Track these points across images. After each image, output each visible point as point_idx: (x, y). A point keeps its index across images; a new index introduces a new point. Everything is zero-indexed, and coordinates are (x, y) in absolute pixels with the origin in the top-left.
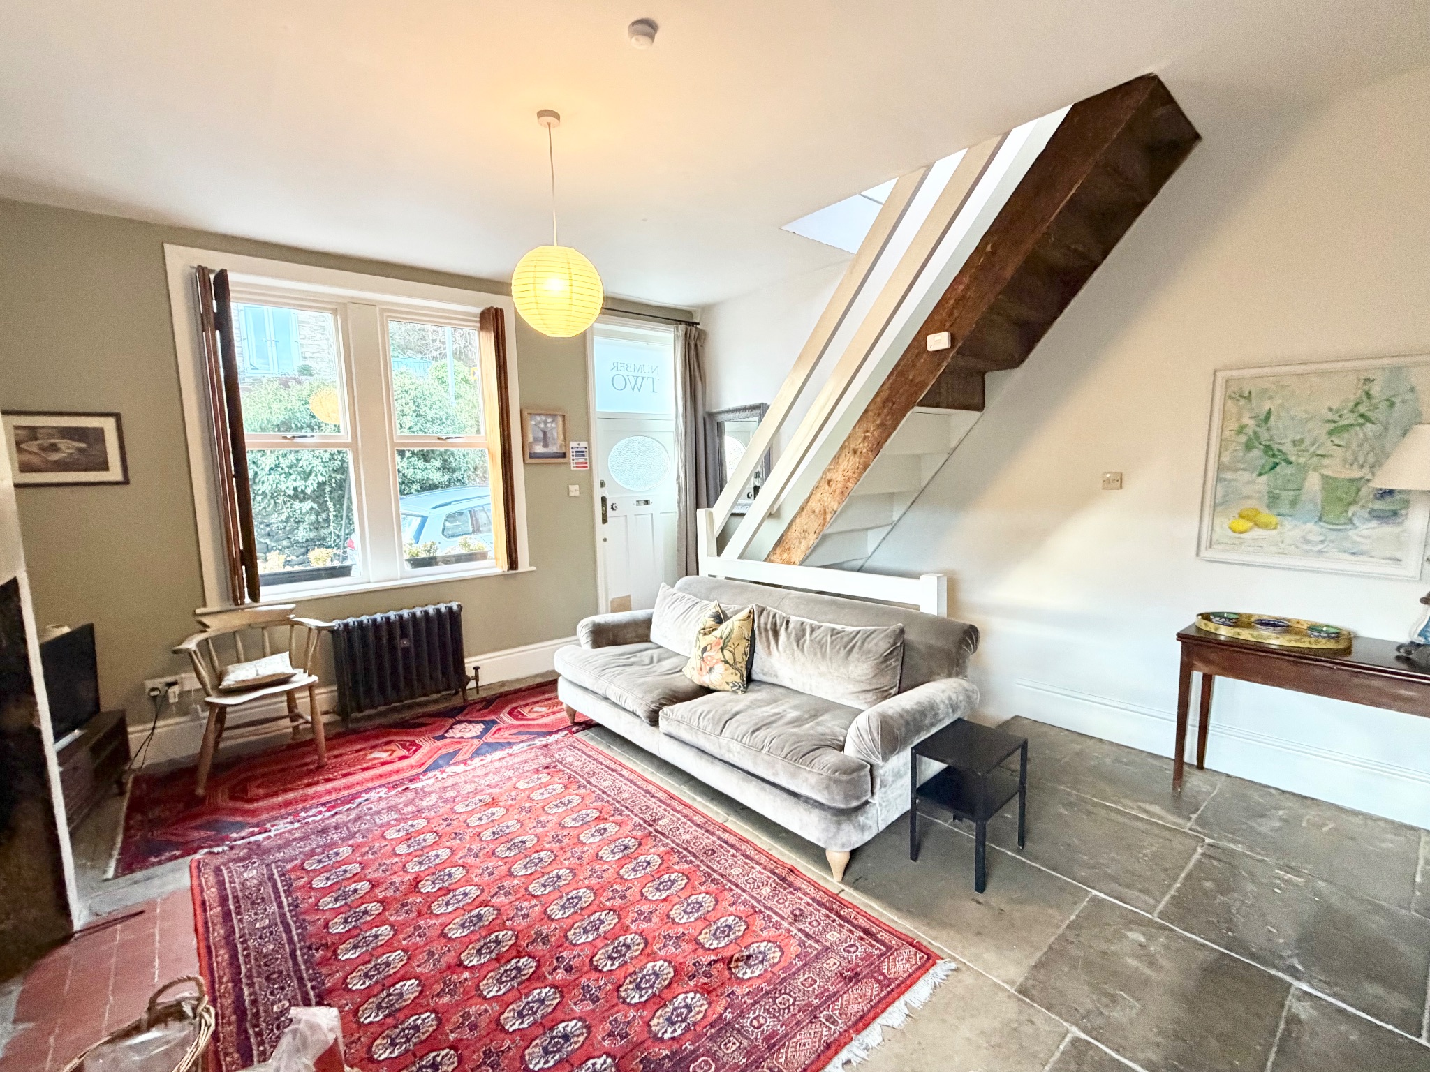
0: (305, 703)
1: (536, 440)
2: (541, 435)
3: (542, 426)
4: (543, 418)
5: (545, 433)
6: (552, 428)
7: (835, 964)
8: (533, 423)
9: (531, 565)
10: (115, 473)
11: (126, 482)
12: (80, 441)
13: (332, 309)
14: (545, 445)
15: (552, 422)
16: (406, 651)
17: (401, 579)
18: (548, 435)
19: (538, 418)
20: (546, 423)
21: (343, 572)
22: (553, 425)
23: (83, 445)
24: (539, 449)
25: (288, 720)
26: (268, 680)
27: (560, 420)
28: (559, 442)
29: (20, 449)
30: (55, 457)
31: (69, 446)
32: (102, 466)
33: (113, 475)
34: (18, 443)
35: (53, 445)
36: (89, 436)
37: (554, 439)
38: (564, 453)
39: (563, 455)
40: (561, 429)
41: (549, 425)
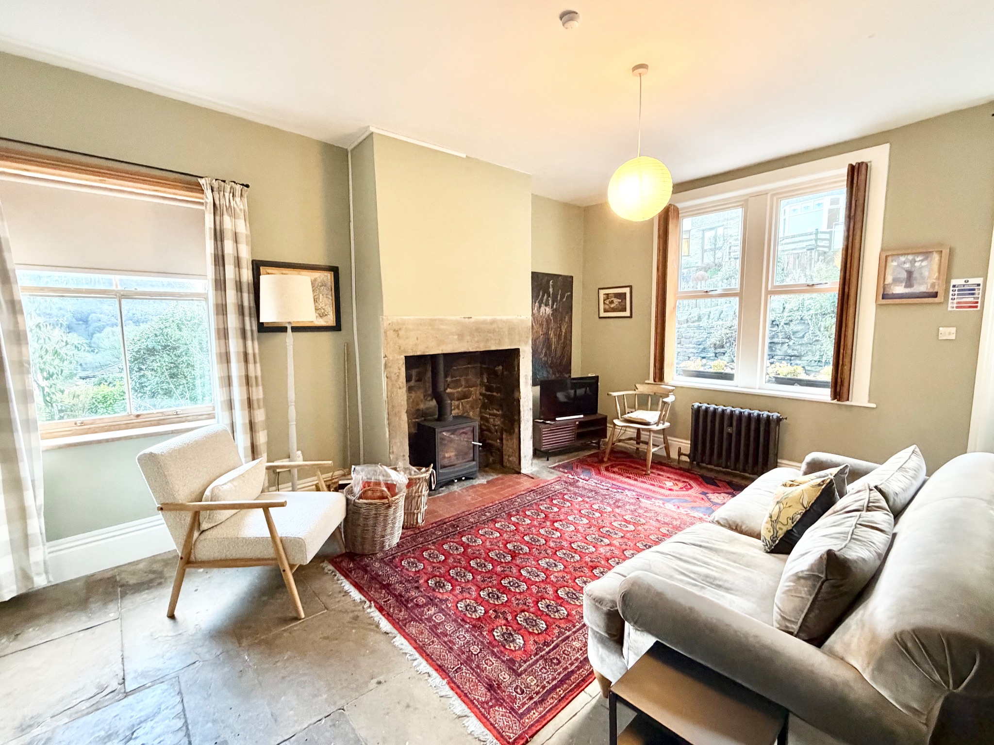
0: (687, 447)
1: (896, 281)
2: (904, 275)
3: (907, 266)
4: (910, 257)
5: (910, 273)
6: (921, 268)
7: (504, 678)
8: (896, 263)
9: (869, 402)
11: (631, 317)
12: (619, 299)
13: (740, 205)
14: (909, 285)
15: (922, 261)
16: (730, 435)
17: (759, 389)
18: (916, 274)
19: (903, 259)
20: (913, 262)
21: (728, 377)
22: (924, 264)
23: (620, 301)
24: (899, 290)
25: (635, 442)
26: (639, 421)
27: (936, 257)
28: (931, 281)
29: (604, 303)
30: (612, 306)
31: (616, 301)
32: (624, 310)
33: (627, 314)
34: (604, 301)
35: (612, 301)
36: (622, 296)
37: (923, 278)
38: (937, 293)
39: (935, 295)
40: (935, 267)
41: (917, 264)
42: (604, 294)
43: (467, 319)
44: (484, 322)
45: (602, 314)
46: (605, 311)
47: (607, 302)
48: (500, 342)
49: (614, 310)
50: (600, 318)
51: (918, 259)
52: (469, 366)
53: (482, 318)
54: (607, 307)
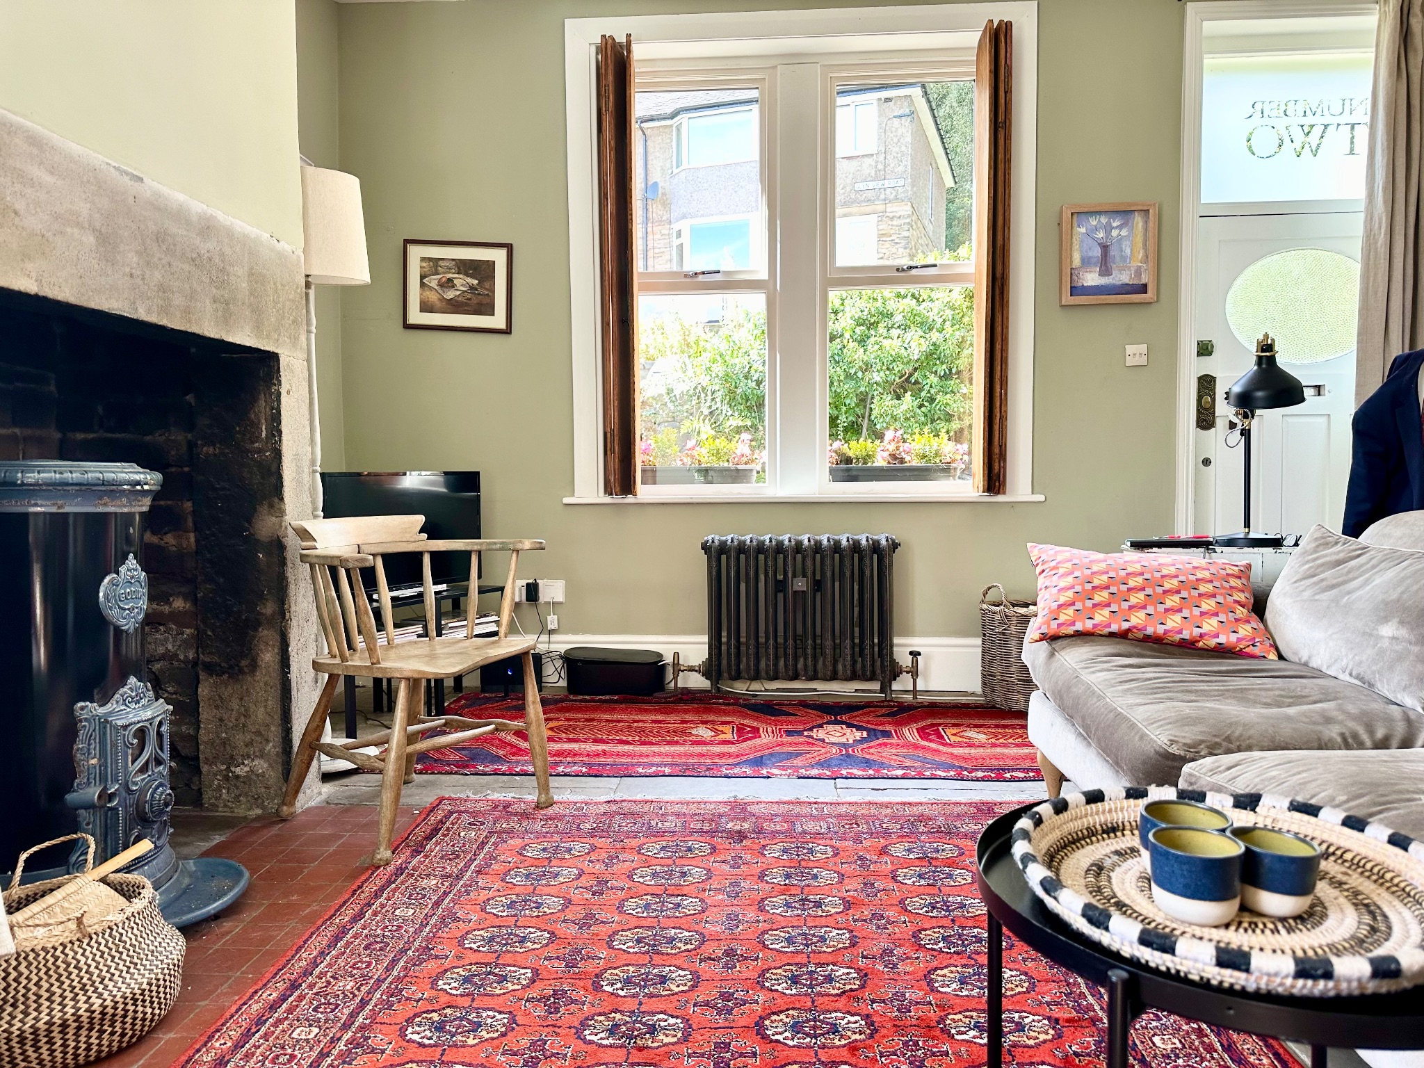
1: (1086, 262)
2: (1097, 252)
3: (1101, 235)
4: (1104, 220)
5: (1105, 248)
6: (1120, 239)
8: (1083, 230)
9: (1033, 492)
10: (498, 321)
11: (507, 331)
12: (472, 276)
14: (1105, 271)
15: (1120, 227)
18: (1113, 252)
19: (1093, 222)
20: (1108, 229)
22: (1124, 232)
23: (475, 282)
24: (1091, 278)
27: (1138, 220)
28: (1135, 264)
29: (423, 285)
30: (450, 294)
31: (463, 282)
32: (489, 310)
33: (498, 320)
34: (422, 277)
35: (450, 280)
36: (483, 271)
37: (1124, 258)
38: (1145, 286)
39: (1143, 289)
40: (1139, 239)
41: (1114, 233)
42: (423, 259)
43: (126, 179)
44: (180, 216)
45: (415, 317)
46: (426, 307)
47: (433, 282)
48: (226, 317)
49: (455, 307)
50: (408, 327)
51: (1115, 224)
52: (17, 431)
53: (179, 197)
54: (433, 297)
